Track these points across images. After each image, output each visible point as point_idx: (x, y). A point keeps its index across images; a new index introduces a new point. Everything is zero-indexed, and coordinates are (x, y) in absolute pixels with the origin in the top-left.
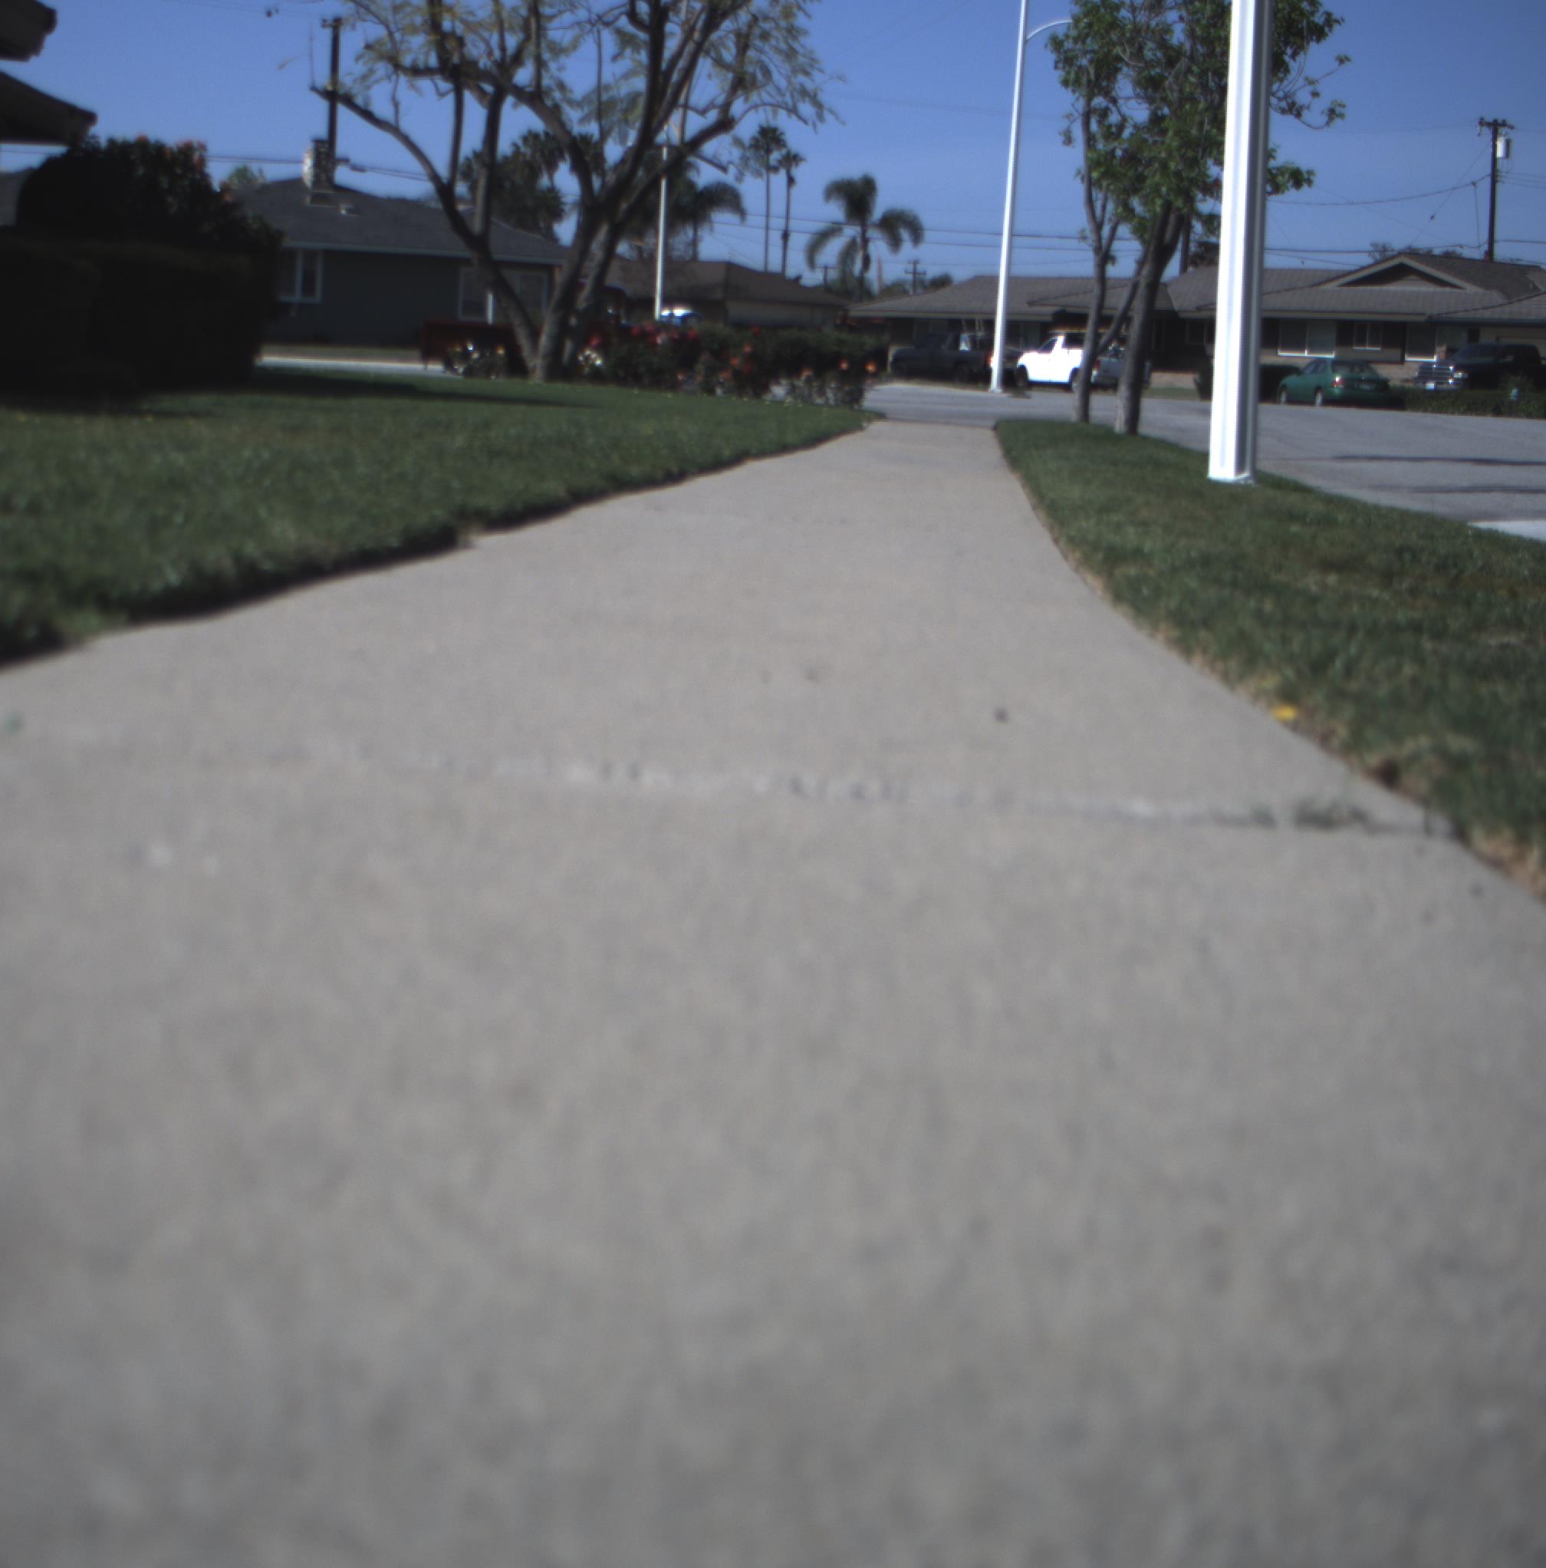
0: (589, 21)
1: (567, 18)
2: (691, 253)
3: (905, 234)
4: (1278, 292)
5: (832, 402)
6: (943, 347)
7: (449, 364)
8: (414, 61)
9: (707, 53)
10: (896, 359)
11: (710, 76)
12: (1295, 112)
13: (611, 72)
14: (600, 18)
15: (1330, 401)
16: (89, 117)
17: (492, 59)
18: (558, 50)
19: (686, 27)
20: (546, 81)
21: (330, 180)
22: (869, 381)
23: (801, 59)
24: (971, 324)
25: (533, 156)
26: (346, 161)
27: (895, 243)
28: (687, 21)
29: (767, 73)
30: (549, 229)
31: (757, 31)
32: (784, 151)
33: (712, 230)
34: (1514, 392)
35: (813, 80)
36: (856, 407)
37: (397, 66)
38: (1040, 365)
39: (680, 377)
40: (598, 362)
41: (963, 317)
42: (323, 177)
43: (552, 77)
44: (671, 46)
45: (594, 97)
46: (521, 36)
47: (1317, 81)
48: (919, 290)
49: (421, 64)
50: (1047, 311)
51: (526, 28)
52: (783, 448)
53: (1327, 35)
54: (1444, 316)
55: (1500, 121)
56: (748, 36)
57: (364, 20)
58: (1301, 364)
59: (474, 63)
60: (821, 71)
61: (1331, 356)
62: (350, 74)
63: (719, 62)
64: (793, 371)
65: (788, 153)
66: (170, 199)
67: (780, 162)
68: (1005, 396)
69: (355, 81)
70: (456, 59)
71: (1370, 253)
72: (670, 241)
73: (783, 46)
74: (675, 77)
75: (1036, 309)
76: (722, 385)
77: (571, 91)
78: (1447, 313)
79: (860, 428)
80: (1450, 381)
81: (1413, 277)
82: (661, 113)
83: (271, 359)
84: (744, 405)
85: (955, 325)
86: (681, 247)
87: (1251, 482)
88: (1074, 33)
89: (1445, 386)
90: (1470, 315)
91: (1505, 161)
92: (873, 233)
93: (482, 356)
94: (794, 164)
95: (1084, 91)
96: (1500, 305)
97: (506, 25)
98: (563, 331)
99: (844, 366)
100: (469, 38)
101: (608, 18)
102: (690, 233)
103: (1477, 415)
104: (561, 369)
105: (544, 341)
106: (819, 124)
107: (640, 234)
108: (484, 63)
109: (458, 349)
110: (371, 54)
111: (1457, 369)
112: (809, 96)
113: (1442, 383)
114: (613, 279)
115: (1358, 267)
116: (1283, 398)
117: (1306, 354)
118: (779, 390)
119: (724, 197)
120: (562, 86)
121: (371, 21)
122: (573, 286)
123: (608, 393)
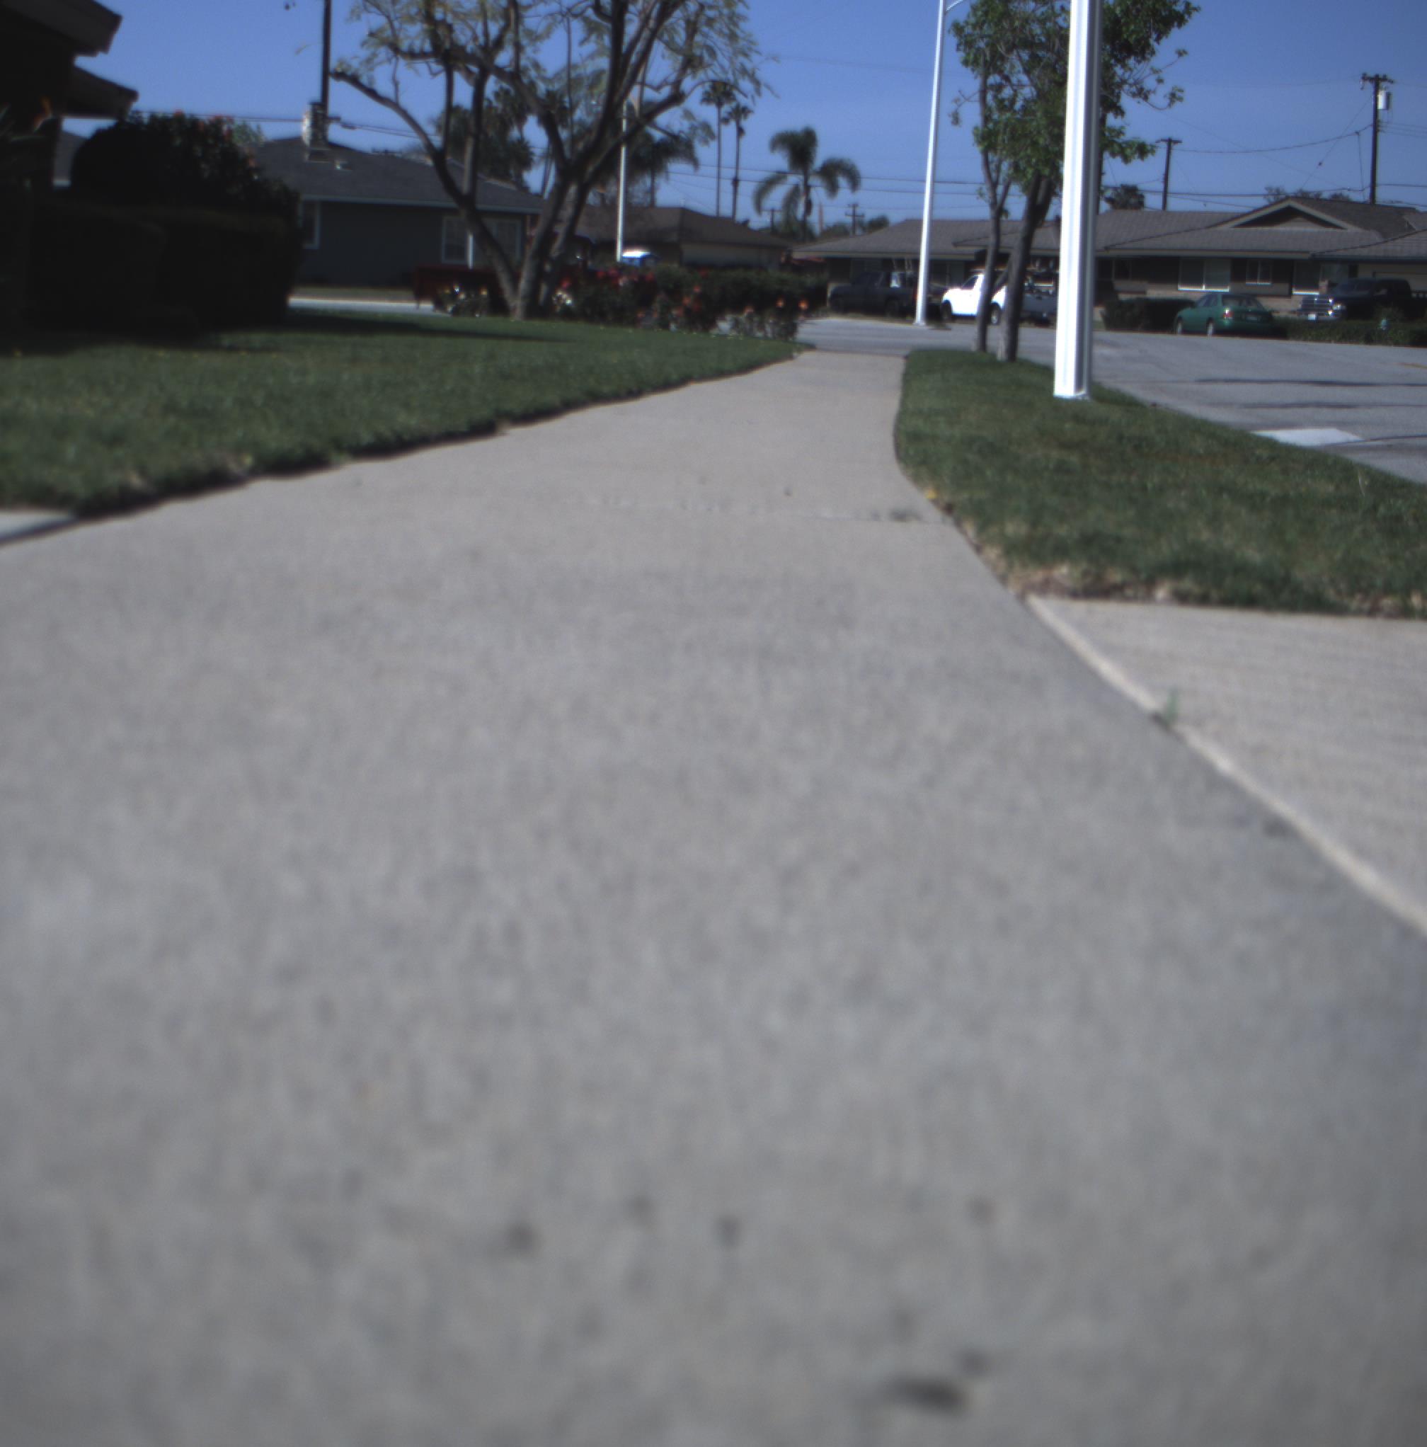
0: (561, 13)
1: (542, 9)
2: (649, 199)
3: (842, 181)
4: (1179, 233)
5: (770, 335)
6: (876, 284)
7: (439, 304)
8: (411, 45)
9: (660, 39)
10: (834, 295)
11: (663, 56)
12: (1143, 96)
13: (579, 53)
14: (569, 10)
15: (1221, 332)
16: (132, 95)
17: (477, 44)
18: (535, 37)
19: (643, 16)
20: (523, 62)
21: (325, 138)
22: (801, 318)
23: (742, 43)
24: (901, 263)
25: (504, 110)
26: (337, 119)
27: (833, 188)
28: (644, 9)
29: (712, 53)
30: (519, 176)
31: (703, 19)
32: (734, 104)
33: (667, 178)
34: (1383, 322)
35: (751, 61)
36: (790, 339)
37: (395, 49)
38: (964, 300)
39: (640, 315)
40: (569, 302)
41: (894, 256)
42: (320, 137)
43: (528, 58)
44: (631, 29)
45: (564, 75)
46: (502, 23)
47: (1161, 71)
48: (858, 232)
49: (417, 48)
50: (970, 251)
51: (506, 16)
52: (720, 374)
53: (1187, 21)
54: (1326, 254)
55: (1381, 76)
56: (695, 23)
57: (369, 12)
58: (1194, 297)
59: (463, 48)
60: (758, 52)
61: (1227, 290)
62: (356, 57)
63: (670, 45)
64: (737, 307)
65: (738, 106)
66: (203, 166)
67: (730, 114)
68: (930, 327)
69: (361, 63)
70: (447, 45)
71: (1265, 196)
72: (630, 189)
73: (726, 31)
74: (634, 59)
75: (961, 249)
76: (675, 320)
77: (545, 70)
78: (1328, 251)
79: (791, 357)
80: (1330, 313)
81: (1299, 219)
82: (622, 90)
83: (298, 301)
84: (694, 337)
85: (888, 264)
86: (641, 195)
87: (1087, 398)
88: (973, 20)
89: (1324, 317)
90: (1349, 253)
91: (1386, 112)
92: (815, 181)
93: (468, 296)
94: (742, 116)
95: (981, 69)
96: (1377, 244)
97: (489, 14)
98: (539, 276)
99: (781, 304)
100: (458, 26)
101: (577, 10)
102: (648, 181)
103: (1351, 343)
104: (538, 309)
105: (523, 284)
106: (757, 98)
107: (604, 184)
108: (470, 47)
109: (448, 291)
110: (373, 40)
111: (1336, 301)
112: (749, 75)
113: (1323, 315)
114: (582, 230)
115: (1251, 209)
116: (1179, 328)
117: (1204, 288)
118: (724, 326)
119: (678, 147)
120: (537, 66)
121: (374, 12)
122: (548, 237)
123: (578, 329)
